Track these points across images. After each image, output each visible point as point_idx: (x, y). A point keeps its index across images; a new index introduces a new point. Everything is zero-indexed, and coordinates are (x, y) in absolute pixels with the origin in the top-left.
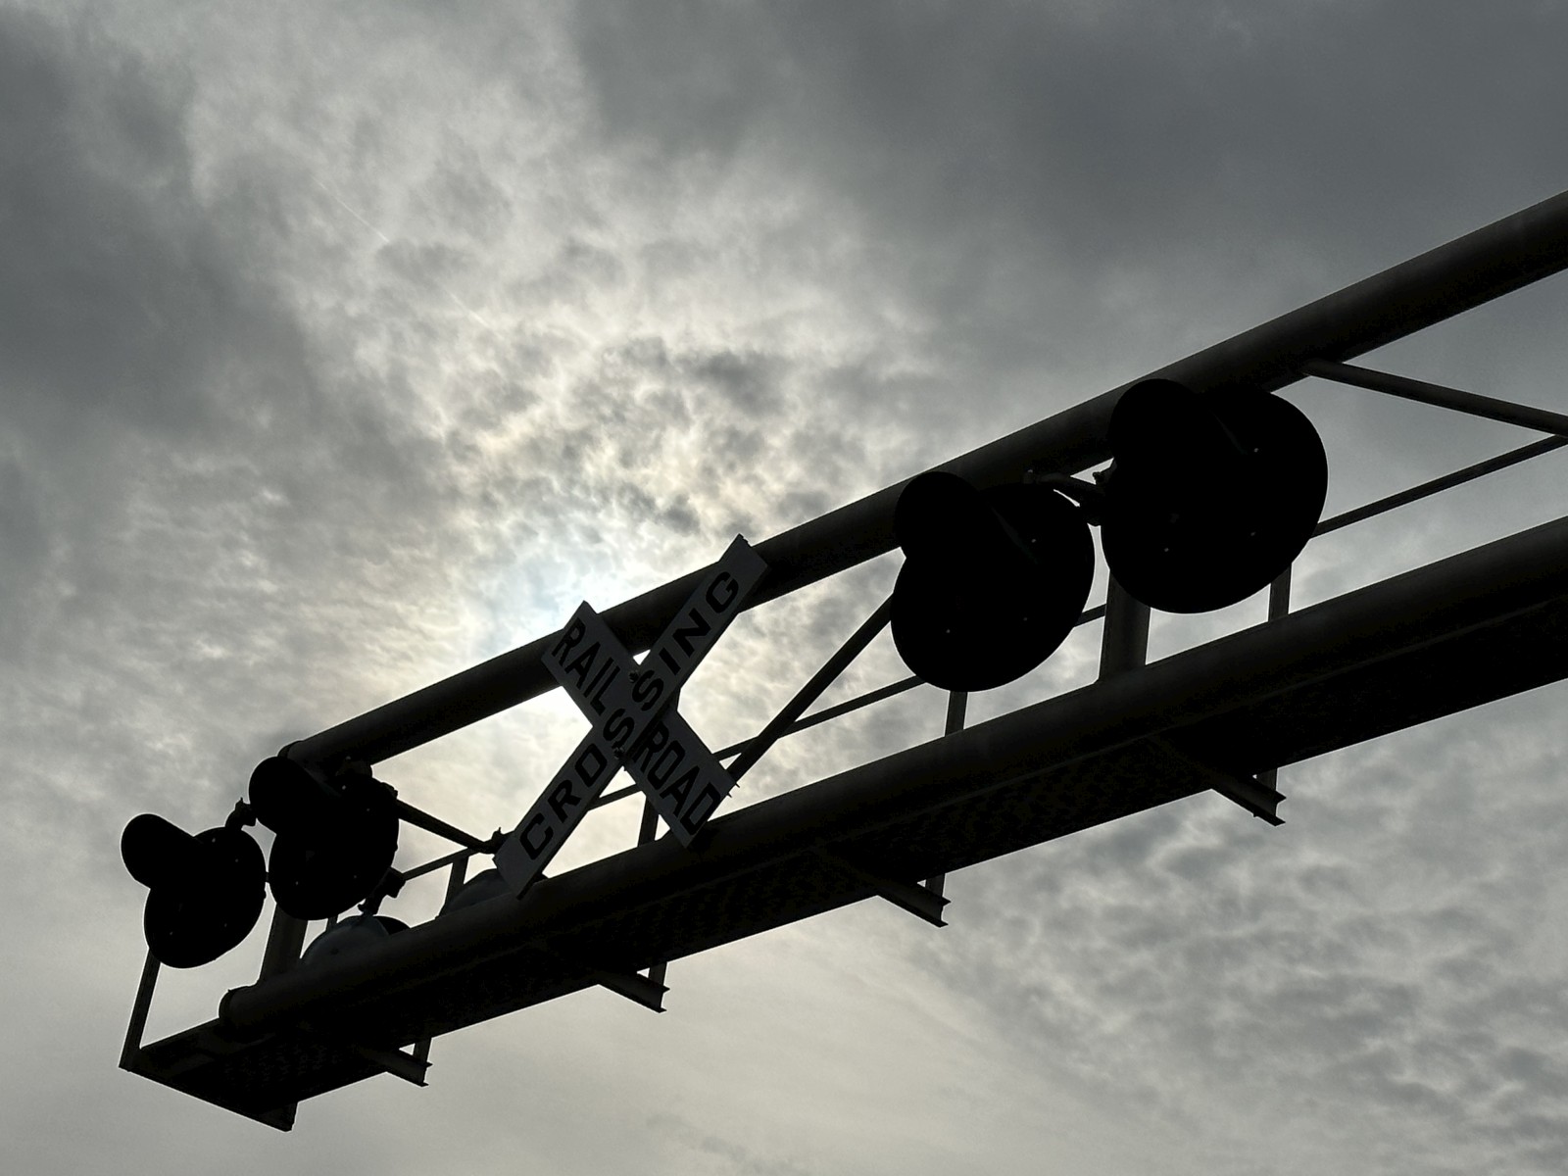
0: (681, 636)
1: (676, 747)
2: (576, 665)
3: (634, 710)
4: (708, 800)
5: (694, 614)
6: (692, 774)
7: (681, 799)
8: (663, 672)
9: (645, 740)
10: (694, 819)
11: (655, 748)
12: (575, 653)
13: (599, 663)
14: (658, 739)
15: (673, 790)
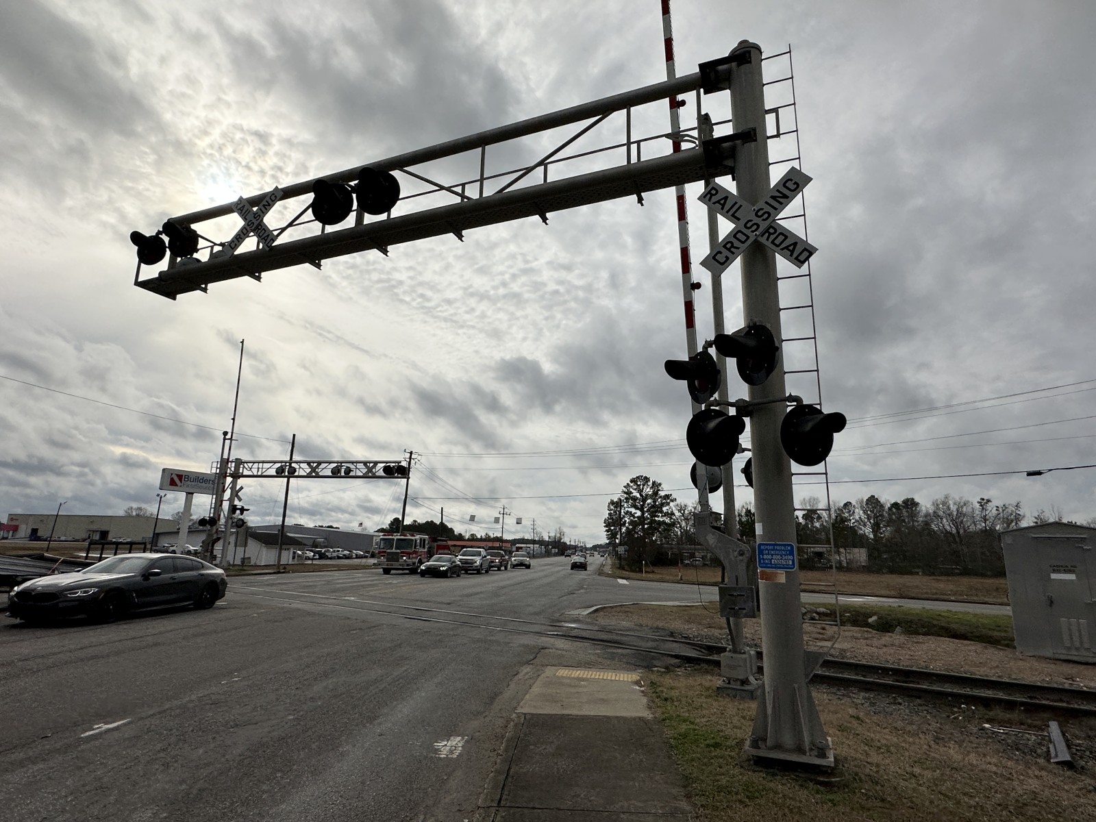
0: (264, 206)
1: (264, 229)
2: (240, 209)
3: (254, 221)
4: (272, 241)
5: (267, 202)
6: (268, 236)
7: (266, 240)
8: (260, 213)
9: (257, 228)
10: (269, 245)
11: (259, 229)
12: (239, 207)
13: (245, 209)
14: (260, 227)
15: (264, 238)
